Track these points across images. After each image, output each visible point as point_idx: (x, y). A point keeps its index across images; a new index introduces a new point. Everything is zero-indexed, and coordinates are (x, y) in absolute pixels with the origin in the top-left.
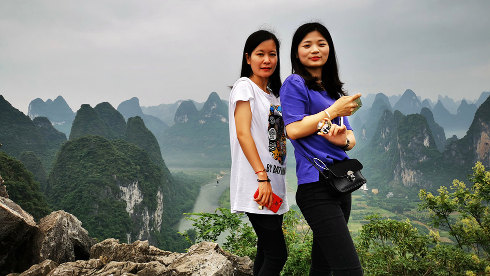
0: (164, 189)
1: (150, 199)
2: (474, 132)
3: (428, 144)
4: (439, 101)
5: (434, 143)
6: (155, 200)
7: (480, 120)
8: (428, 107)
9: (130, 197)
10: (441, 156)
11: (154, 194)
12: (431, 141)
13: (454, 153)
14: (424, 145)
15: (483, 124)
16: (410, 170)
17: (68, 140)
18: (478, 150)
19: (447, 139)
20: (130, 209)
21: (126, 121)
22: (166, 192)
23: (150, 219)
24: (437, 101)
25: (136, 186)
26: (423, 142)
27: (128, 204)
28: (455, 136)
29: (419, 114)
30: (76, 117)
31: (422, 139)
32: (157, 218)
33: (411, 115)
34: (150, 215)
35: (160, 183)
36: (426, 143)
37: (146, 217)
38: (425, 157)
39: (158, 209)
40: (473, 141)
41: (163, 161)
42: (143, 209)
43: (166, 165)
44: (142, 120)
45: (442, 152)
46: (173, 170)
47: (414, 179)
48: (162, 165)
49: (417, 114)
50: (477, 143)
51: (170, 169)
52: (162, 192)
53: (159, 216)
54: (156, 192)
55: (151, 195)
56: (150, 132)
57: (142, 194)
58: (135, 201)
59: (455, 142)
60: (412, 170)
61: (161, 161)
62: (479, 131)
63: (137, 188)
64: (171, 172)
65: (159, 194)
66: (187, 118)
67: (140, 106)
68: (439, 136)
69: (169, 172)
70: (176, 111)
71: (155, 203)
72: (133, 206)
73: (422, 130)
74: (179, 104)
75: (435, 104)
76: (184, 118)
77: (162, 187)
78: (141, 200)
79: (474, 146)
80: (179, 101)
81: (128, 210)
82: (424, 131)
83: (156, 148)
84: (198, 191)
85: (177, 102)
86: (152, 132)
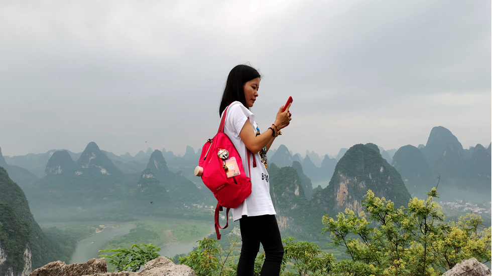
0: (33, 247)
1: (16, 259)
2: (335, 182)
3: (298, 193)
4: (307, 156)
5: (303, 192)
6: (22, 259)
7: (339, 172)
8: (298, 161)
10: (308, 204)
11: (20, 252)
12: (301, 191)
13: (319, 201)
14: (294, 194)
15: (341, 176)
16: (283, 217)
18: (338, 199)
19: (313, 188)
22: (36, 249)
24: (305, 156)
26: (294, 191)
28: (319, 186)
29: (291, 166)
31: (293, 189)
33: (284, 168)
35: (28, 241)
36: (297, 192)
38: (296, 205)
39: (25, 269)
40: (334, 190)
41: (32, 216)
42: (6, 270)
43: (35, 220)
44: (5, 171)
45: (309, 200)
46: (44, 226)
47: (287, 224)
48: (31, 220)
49: (289, 167)
50: (337, 192)
51: (39, 224)
52: (31, 249)
54: (23, 250)
55: (17, 254)
56: (15, 184)
57: (6, 253)
59: (320, 191)
60: (285, 217)
61: (29, 216)
62: (339, 182)
64: (42, 227)
65: (26, 252)
66: (61, 169)
67: (3, 155)
68: (307, 186)
69: (39, 228)
70: (47, 161)
71: (22, 262)
73: (294, 181)
74: (52, 154)
75: (304, 158)
76: (58, 169)
77: (30, 245)
78: (4, 260)
79: (335, 194)
80: (51, 151)
82: (295, 182)
83: (24, 202)
84: (74, 247)
85: (49, 152)
86: (18, 184)
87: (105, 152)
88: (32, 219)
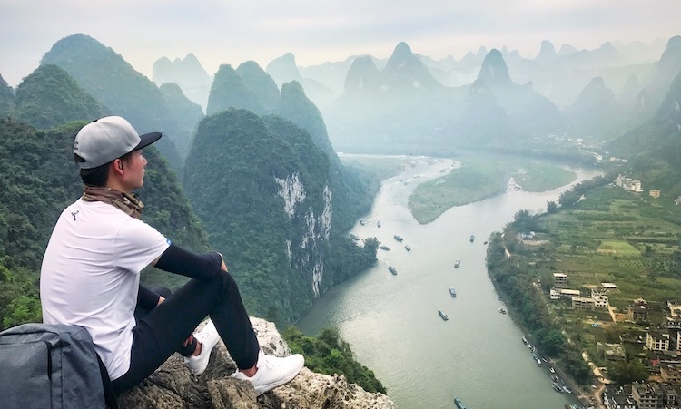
0: (333, 184)
1: (316, 197)
6: (322, 198)
9: (290, 193)
11: (320, 189)
17: (205, 114)
20: (289, 209)
21: (280, 88)
22: (336, 187)
23: (316, 224)
25: (297, 179)
27: (287, 202)
30: (214, 83)
32: (324, 222)
34: (316, 218)
35: (328, 176)
37: (311, 220)
39: (325, 209)
41: (330, 144)
42: (306, 209)
43: (334, 150)
44: (301, 86)
46: (344, 157)
48: (329, 150)
52: (331, 187)
53: (326, 219)
54: (322, 187)
55: (316, 191)
56: (311, 103)
57: (305, 189)
58: (296, 198)
61: (328, 144)
63: (297, 181)
64: (341, 159)
65: (326, 189)
66: (363, 82)
67: (297, 65)
69: (339, 159)
70: (347, 71)
71: (322, 201)
72: (293, 204)
74: (352, 61)
76: (360, 81)
77: (330, 181)
78: (303, 197)
80: (351, 57)
81: (287, 209)
83: (321, 126)
84: (379, 187)
85: (348, 59)
86: (314, 103)
87: (419, 55)
88: (331, 149)
